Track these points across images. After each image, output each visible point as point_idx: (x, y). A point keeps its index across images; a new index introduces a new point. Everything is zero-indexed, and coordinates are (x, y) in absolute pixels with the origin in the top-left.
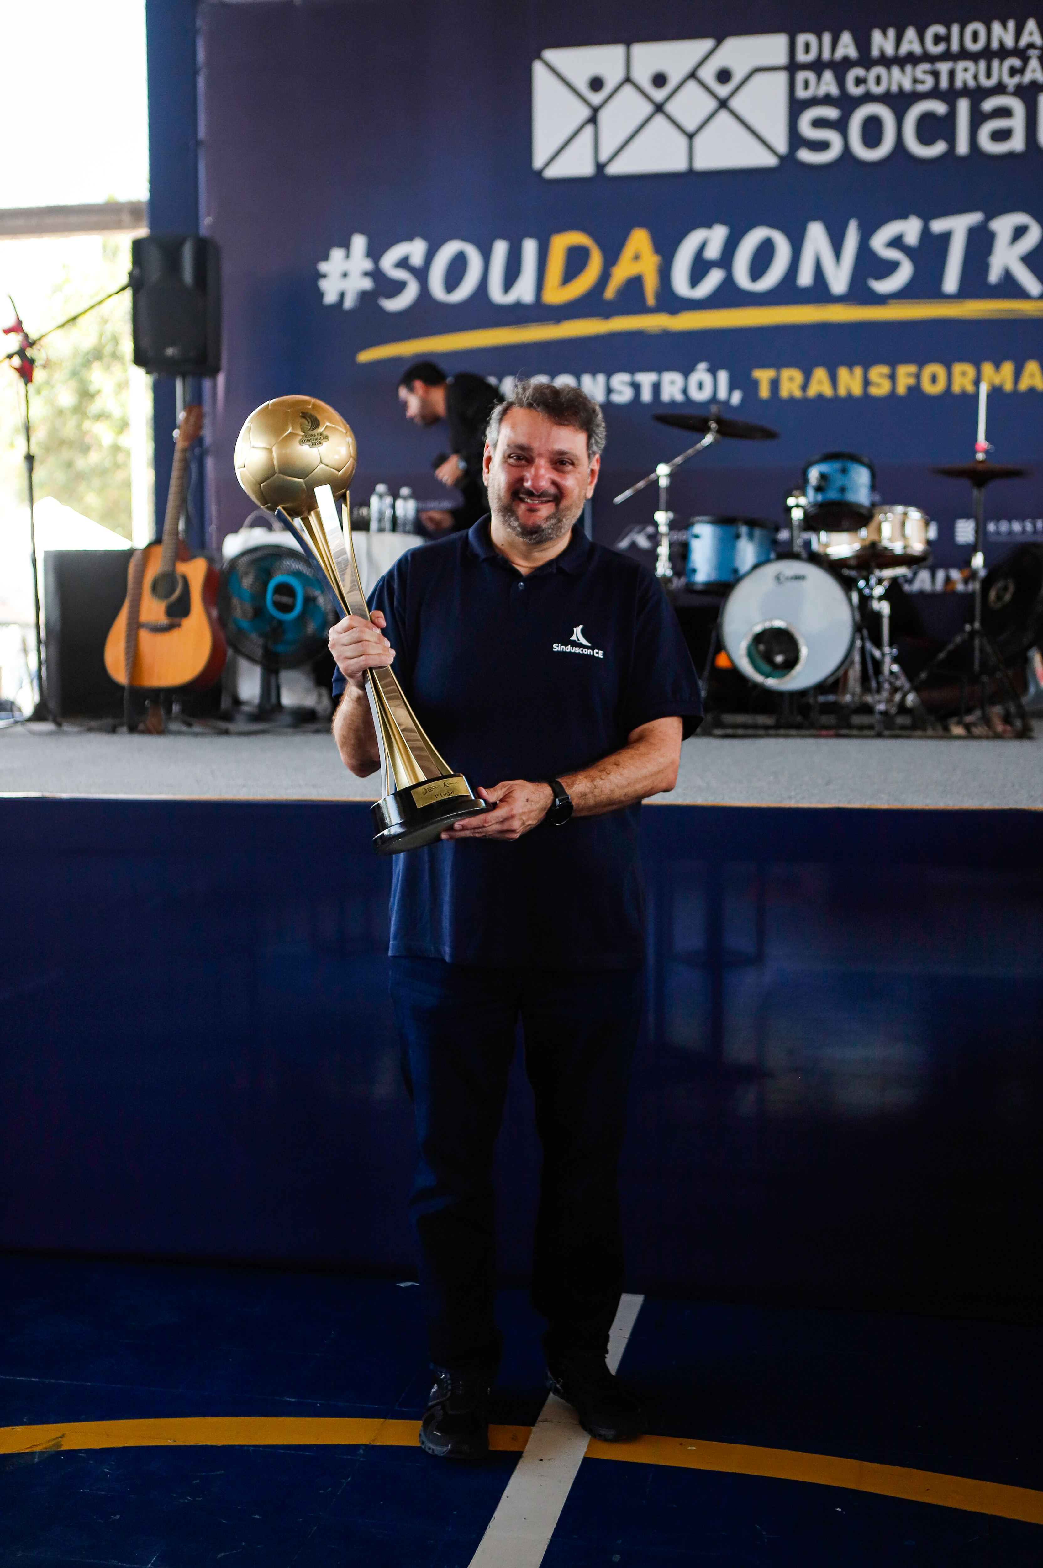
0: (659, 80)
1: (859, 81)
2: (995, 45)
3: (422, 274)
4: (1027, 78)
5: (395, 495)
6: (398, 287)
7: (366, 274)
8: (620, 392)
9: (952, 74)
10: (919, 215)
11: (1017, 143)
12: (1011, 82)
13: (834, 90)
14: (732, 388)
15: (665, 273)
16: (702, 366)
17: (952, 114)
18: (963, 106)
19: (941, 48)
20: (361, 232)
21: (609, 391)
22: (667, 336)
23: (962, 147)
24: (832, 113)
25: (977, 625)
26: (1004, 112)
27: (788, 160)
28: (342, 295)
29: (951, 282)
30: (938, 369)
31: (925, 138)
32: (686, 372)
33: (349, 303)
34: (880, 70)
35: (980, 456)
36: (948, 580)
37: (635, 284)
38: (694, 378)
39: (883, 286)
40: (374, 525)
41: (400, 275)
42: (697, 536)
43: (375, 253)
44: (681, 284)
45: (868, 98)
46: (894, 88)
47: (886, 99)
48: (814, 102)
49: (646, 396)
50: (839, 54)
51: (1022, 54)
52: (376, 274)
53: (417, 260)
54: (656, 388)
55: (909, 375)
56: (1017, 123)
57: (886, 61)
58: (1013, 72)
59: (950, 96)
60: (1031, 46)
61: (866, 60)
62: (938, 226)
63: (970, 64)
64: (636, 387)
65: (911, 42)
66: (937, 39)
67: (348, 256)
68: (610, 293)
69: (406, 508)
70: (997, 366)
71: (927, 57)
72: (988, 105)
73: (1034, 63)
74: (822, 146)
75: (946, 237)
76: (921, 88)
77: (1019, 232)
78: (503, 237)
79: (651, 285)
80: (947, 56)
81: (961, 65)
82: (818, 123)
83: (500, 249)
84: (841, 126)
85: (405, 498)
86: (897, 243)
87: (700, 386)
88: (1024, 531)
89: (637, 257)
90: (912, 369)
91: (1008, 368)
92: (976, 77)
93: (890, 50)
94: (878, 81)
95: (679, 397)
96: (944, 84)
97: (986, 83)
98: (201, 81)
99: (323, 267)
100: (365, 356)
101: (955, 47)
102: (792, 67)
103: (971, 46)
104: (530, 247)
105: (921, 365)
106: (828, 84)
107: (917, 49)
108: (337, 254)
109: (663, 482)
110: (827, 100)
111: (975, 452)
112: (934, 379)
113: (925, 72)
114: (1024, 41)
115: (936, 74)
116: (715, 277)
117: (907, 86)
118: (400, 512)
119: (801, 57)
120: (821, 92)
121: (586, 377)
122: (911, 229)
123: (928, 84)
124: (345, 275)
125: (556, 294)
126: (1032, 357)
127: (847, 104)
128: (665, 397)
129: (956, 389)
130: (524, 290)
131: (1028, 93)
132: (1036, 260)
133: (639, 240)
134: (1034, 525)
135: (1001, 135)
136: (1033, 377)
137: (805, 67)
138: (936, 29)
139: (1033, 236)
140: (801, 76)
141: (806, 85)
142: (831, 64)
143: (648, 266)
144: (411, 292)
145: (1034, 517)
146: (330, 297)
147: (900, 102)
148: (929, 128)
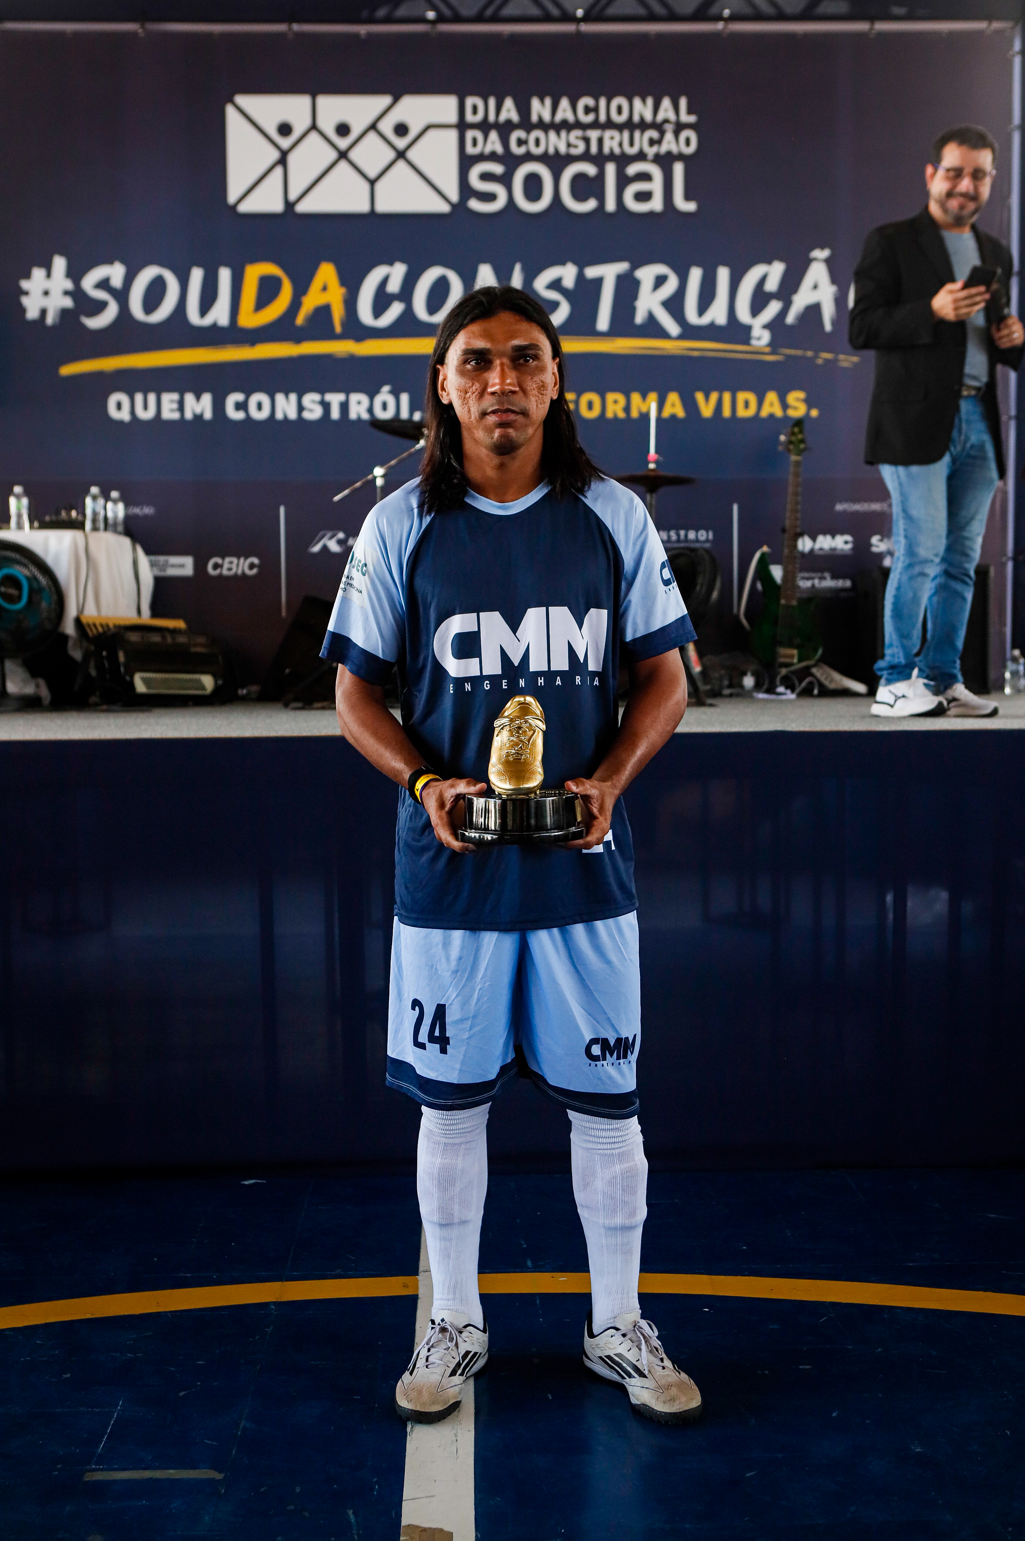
0: (343, 130)
1: (521, 142)
2: (636, 118)
3: (122, 296)
4: (664, 148)
5: (107, 498)
6: (99, 307)
7: (66, 293)
8: (311, 411)
9: (600, 141)
10: (575, 262)
11: (656, 204)
12: (651, 151)
13: (499, 149)
14: (412, 410)
15: (351, 303)
16: (386, 388)
17: (601, 176)
18: (611, 169)
19: (590, 118)
20: (61, 254)
21: (301, 408)
22: (352, 360)
23: (611, 206)
24: (497, 169)
26: (645, 177)
27: (459, 208)
28: (44, 312)
29: (603, 322)
30: (594, 397)
31: (579, 194)
32: (372, 394)
33: (50, 320)
34: (537, 133)
35: (652, 466)
37: (324, 311)
38: (378, 400)
40: (88, 525)
41: (101, 295)
43: (75, 273)
44: (365, 314)
45: (528, 157)
46: (551, 151)
47: (544, 158)
48: (481, 158)
49: (335, 414)
50: (503, 117)
51: (659, 127)
52: (77, 294)
53: (117, 281)
54: (344, 407)
56: (656, 186)
57: (542, 125)
58: (652, 142)
59: (600, 160)
60: (666, 121)
61: (526, 124)
62: (592, 272)
63: (615, 133)
64: (326, 406)
65: (565, 111)
66: (587, 110)
67: (49, 275)
68: (300, 320)
69: (117, 510)
70: (644, 397)
71: (578, 125)
73: (669, 136)
74: (490, 197)
75: (598, 282)
76: (574, 152)
77: (660, 281)
78: (199, 265)
79: (338, 313)
80: (595, 125)
81: (608, 134)
82: (486, 177)
83: (197, 275)
84: (506, 180)
85: (115, 501)
86: (556, 285)
87: (385, 406)
88: (669, 540)
89: (325, 288)
91: (652, 398)
92: (621, 145)
93: (547, 117)
94: (537, 142)
95: (365, 416)
96: (594, 149)
97: (631, 151)
99: (25, 284)
100: (67, 370)
101: (603, 118)
102: (462, 126)
103: (617, 119)
104: (225, 275)
105: (579, 393)
106: (494, 143)
107: (570, 117)
108: (38, 273)
109: (379, 482)
110: (493, 157)
111: (648, 463)
112: (590, 406)
113: (577, 138)
114: (660, 117)
115: (587, 140)
116: (396, 310)
117: (563, 149)
118: (110, 515)
119: (470, 118)
120: (488, 149)
121: (280, 398)
122: (568, 274)
123: (581, 148)
124: (46, 293)
125: (249, 319)
126: (673, 389)
127: (511, 162)
128: (353, 415)
129: (610, 414)
130: (220, 314)
131: (665, 161)
132: (675, 305)
133: (327, 273)
134: (678, 535)
135: (643, 197)
136: (674, 406)
137: (473, 126)
138: (586, 101)
139: (672, 285)
140: (470, 134)
141: (475, 143)
142: (496, 126)
143: (335, 297)
144: (112, 311)
145: (677, 528)
146: (32, 313)
147: (557, 163)
148: (582, 186)
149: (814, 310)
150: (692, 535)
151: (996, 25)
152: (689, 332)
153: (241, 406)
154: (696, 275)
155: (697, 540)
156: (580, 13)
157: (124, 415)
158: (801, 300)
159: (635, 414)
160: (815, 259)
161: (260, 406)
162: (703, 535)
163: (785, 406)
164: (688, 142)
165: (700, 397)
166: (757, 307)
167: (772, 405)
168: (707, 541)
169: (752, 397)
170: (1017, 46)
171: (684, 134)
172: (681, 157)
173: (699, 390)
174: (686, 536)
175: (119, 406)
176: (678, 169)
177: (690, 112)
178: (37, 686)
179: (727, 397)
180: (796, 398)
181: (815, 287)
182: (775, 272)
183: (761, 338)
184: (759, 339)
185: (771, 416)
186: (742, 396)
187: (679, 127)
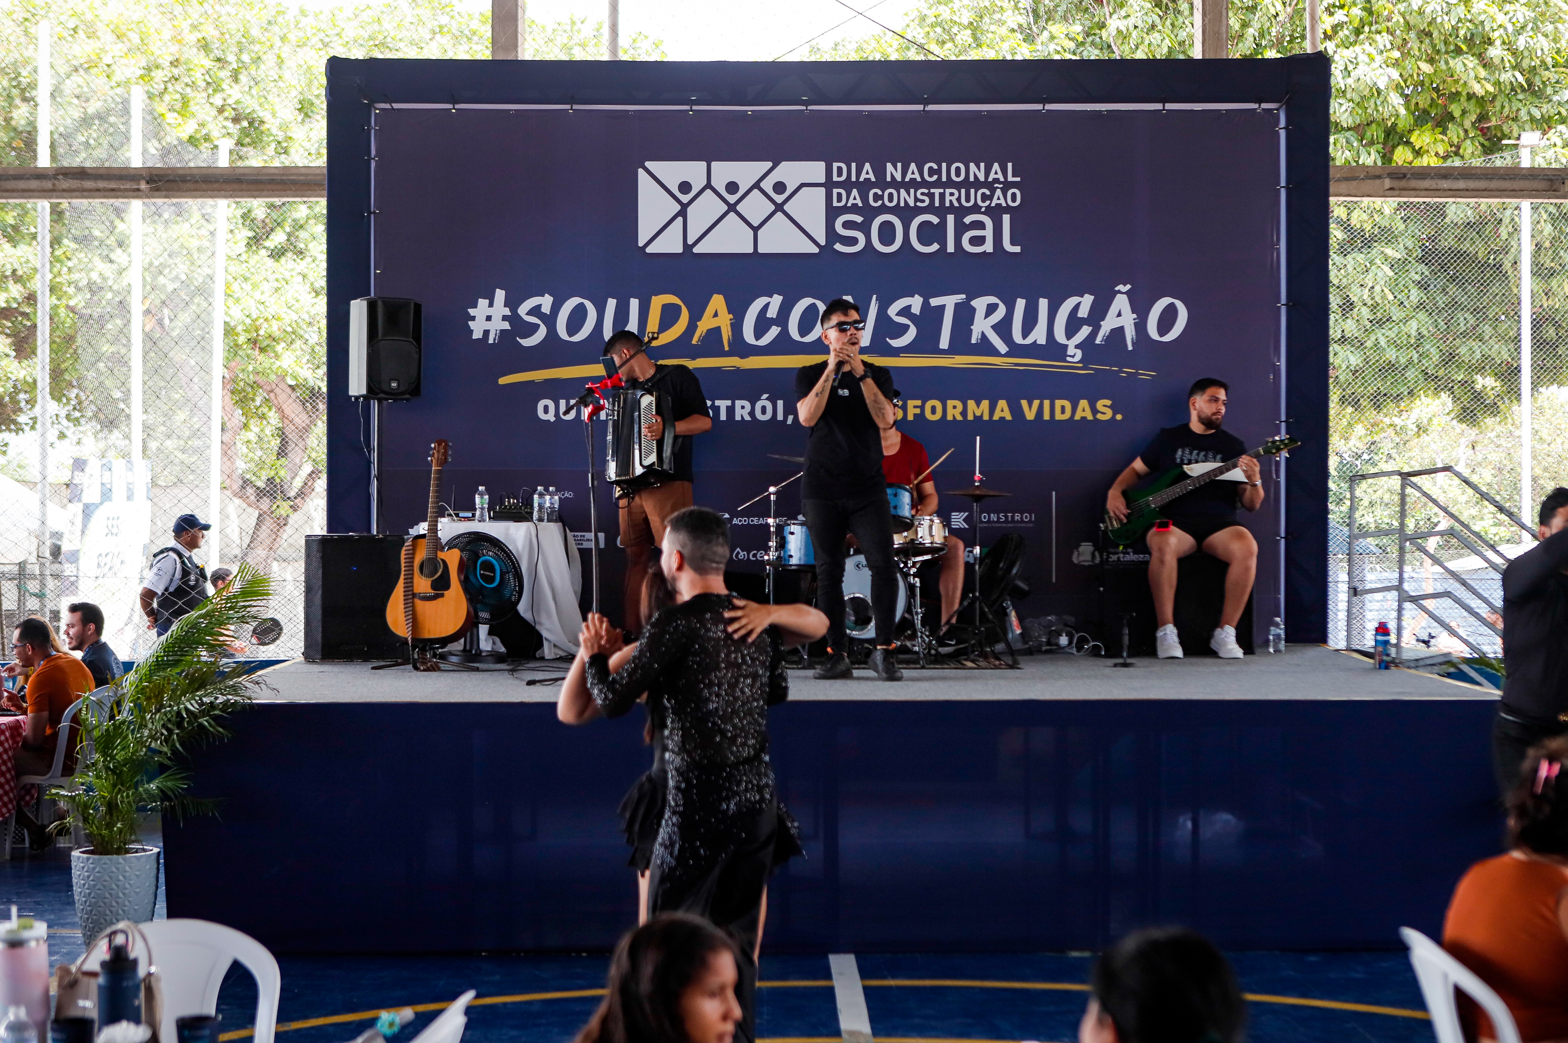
0: (732, 187)
1: (877, 197)
2: (972, 178)
3: (550, 321)
4: (995, 202)
6: (532, 329)
7: (505, 318)
9: (942, 196)
10: (921, 293)
11: (988, 247)
12: (984, 205)
13: (860, 203)
14: (787, 412)
15: (737, 327)
16: (765, 396)
17: (943, 223)
18: (951, 219)
19: (935, 177)
20: (502, 287)
22: (739, 372)
23: (951, 248)
24: (859, 219)
25: (977, 594)
26: (980, 225)
27: (827, 250)
28: (486, 333)
29: (944, 343)
30: (937, 403)
31: (924, 240)
32: (754, 400)
33: (491, 340)
34: (891, 190)
35: (977, 483)
37: (715, 333)
38: (759, 405)
39: (896, 343)
41: (533, 319)
42: (792, 533)
43: (512, 303)
44: (749, 335)
45: (884, 209)
46: (902, 204)
47: (895, 210)
48: (845, 210)
49: (723, 417)
50: (863, 178)
51: (990, 186)
52: (513, 319)
53: (546, 309)
54: (731, 410)
55: (916, 406)
56: (988, 233)
57: (894, 184)
58: (984, 198)
59: (942, 211)
60: (996, 181)
61: (882, 182)
62: (934, 302)
63: (955, 191)
65: (913, 173)
66: (931, 172)
67: (491, 305)
68: (696, 340)
70: (978, 402)
71: (924, 184)
72: (968, 220)
73: (999, 192)
74: (852, 241)
75: (941, 310)
76: (921, 205)
77: (991, 309)
78: (614, 296)
79: (727, 334)
80: (938, 184)
81: (948, 191)
82: (849, 225)
83: (612, 304)
84: (865, 228)
86: (905, 312)
87: (764, 410)
88: (998, 521)
89: (716, 315)
90: (918, 403)
91: (985, 404)
92: (959, 199)
93: (899, 177)
94: (891, 198)
95: (748, 418)
96: (937, 204)
97: (966, 204)
99: (472, 311)
100: (502, 381)
101: (944, 179)
102: (829, 185)
103: (955, 178)
104: (634, 303)
105: (925, 400)
106: (855, 198)
107: (918, 178)
108: (483, 303)
109: (773, 498)
110: (854, 209)
111: (974, 480)
112: (933, 410)
113: (924, 194)
114: (991, 178)
115: (931, 196)
116: (774, 331)
117: (911, 203)
119: (835, 178)
120: (849, 205)
122: (916, 303)
123: (926, 202)
124: (489, 318)
126: (1002, 397)
127: (869, 213)
128: (738, 418)
129: (950, 418)
131: (995, 213)
132: (1003, 328)
133: (717, 302)
134: (1006, 517)
135: (978, 241)
136: (1003, 410)
137: (838, 185)
138: (931, 165)
139: (1001, 311)
140: (835, 191)
141: (839, 199)
142: (857, 184)
143: (724, 321)
144: (542, 333)
145: (1006, 512)
146: (477, 335)
147: (906, 213)
148: (928, 233)
149: (1119, 332)
150: (1017, 517)
151: (1265, 106)
152: (1015, 350)
154: (1021, 304)
155: (1022, 521)
156: (926, 97)
157: (551, 417)
158: (1108, 325)
159: (971, 417)
160: (1119, 292)
162: (1026, 517)
163: (1095, 411)
164: (1014, 199)
165: (1024, 403)
166: (1071, 332)
167: (1084, 410)
168: (1030, 521)
169: (1067, 404)
170: (1283, 123)
171: (1011, 192)
172: (1008, 209)
173: (1024, 397)
174: (1013, 517)
175: (546, 410)
176: (1006, 218)
177: (1015, 173)
178: (494, 643)
179: (1047, 403)
180: (1102, 404)
181: (1119, 315)
182: (1087, 301)
183: (1075, 355)
184: (1073, 356)
185: (1084, 419)
186: (1059, 403)
187: (1007, 186)
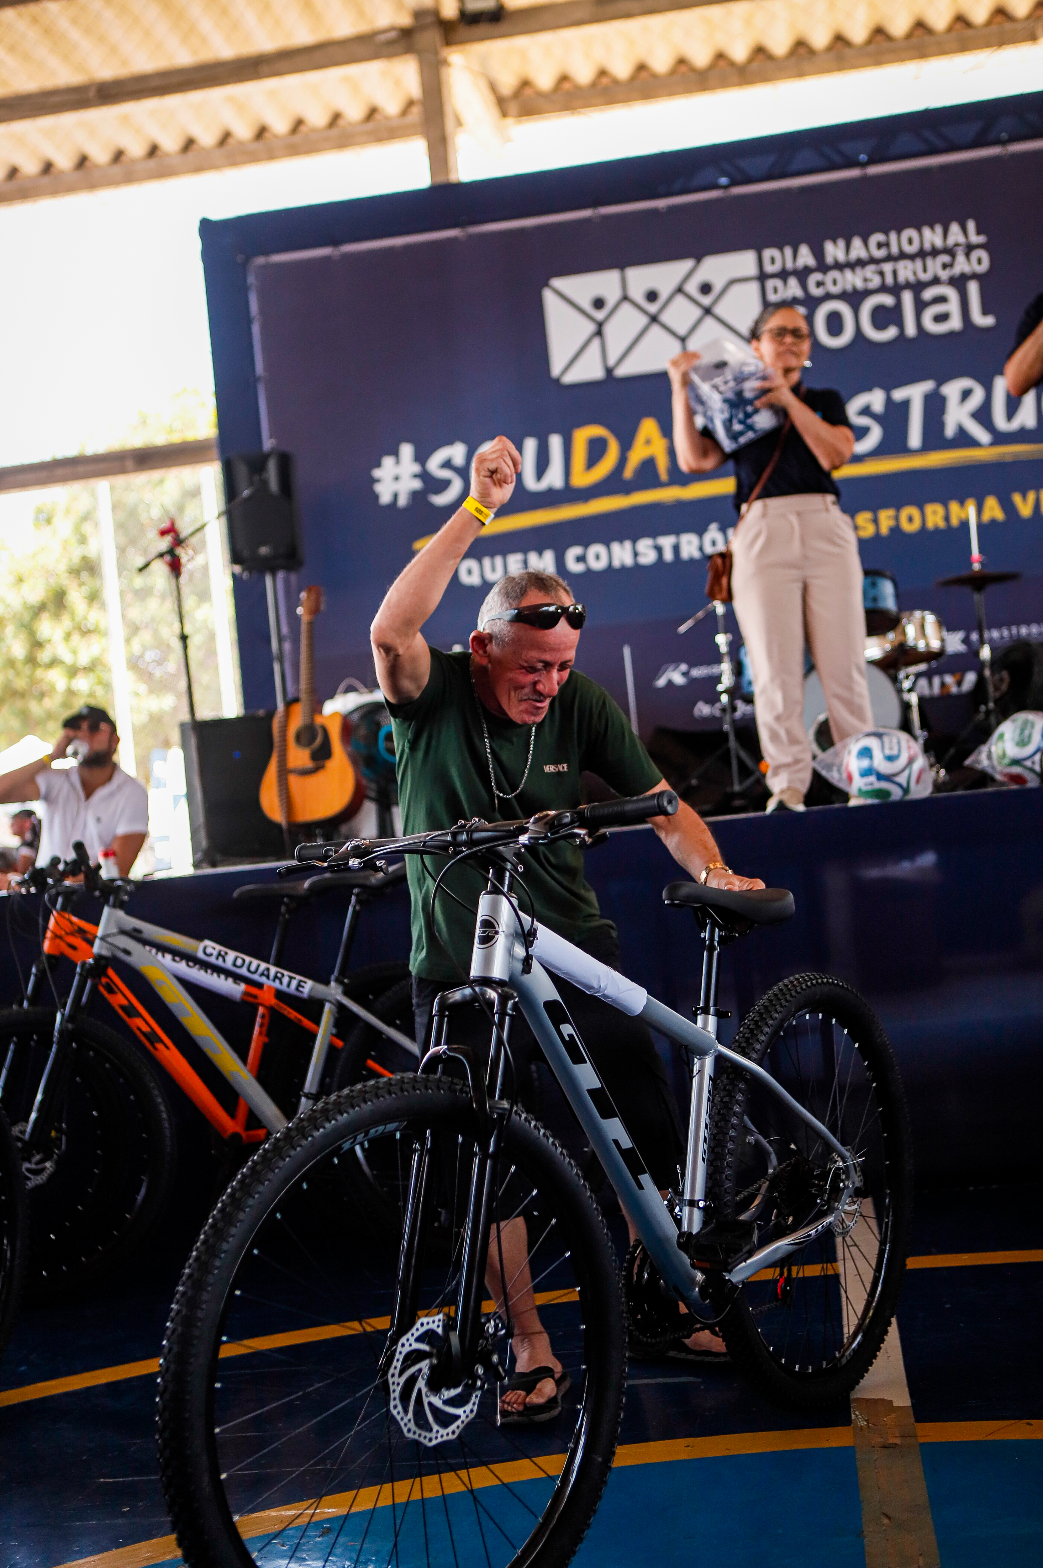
1: (819, 284)
2: (927, 246)
4: (957, 270)
6: (444, 485)
7: (415, 476)
8: (645, 555)
9: (895, 273)
10: (882, 387)
11: (955, 323)
12: (944, 275)
13: (798, 292)
16: (714, 526)
17: (899, 304)
18: (907, 298)
19: (883, 252)
20: (408, 441)
21: (636, 554)
22: (680, 504)
23: (911, 330)
26: (941, 299)
28: (396, 496)
29: (915, 439)
30: (913, 511)
31: (879, 324)
32: (701, 532)
33: (402, 502)
34: (834, 274)
35: (976, 566)
36: (943, 685)
37: (649, 464)
38: (708, 537)
41: (446, 474)
43: (421, 457)
45: (828, 297)
46: (849, 287)
47: (843, 296)
49: (668, 556)
50: (800, 263)
51: (950, 252)
52: (425, 476)
53: (458, 460)
54: (676, 548)
55: (889, 517)
56: (953, 306)
57: (839, 266)
58: (945, 266)
59: (896, 290)
60: (957, 245)
61: (823, 267)
62: (899, 395)
63: (908, 263)
64: (659, 549)
65: (858, 249)
66: (880, 245)
67: (398, 462)
68: (628, 473)
70: (962, 503)
71: (873, 261)
73: (960, 258)
75: (906, 403)
76: (870, 285)
77: (966, 394)
78: (532, 435)
79: (661, 464)
80: (889, 258)
81: (901, 265)
83: (530, 445)
86: (866, 411)
87: (714, 543)
88: (1002, 638)
89: (648, 442)
90: (891, 512)
91: (970, 505)
92: (915, 274)
93: (841, 257)
94: (835, 282)
95: (697, 554)
96: (889, 280)
97: (925, 277)
98: (256, 329)
99: (377, 473)
101: (895, 250)
102: (762, 277)
103: (909, 249)
104: (555, 442)
105: (898, 508)
107: (864, 255)
108: (388, 462)
109: (720, 611)
111: (971, 564)
112: (910, 519)
113: (872, 272)
114: (951, 241)
115: (881, 274)
117: (859, 284)
119: (768, 269)
120: (789, 295)
121: (615, 547)
122: (876, 399)
123: (876, 282)
124: (396, 478)
125: (582, 479)
126: (989, 493)
127: (811, 303)
128: (685, 556)
129: (930, 526)
130: (554, 478)
131: (959, 283)
132: (983, 415)
133: (648, 427)
135: (941, 318)
136: (993, 509)
137: (772, 276)
138: (877, 238)
139: (978, 396)
140: (770, 284)
141: (776, 290)
142: (794, 272)
143: (657, 448)
144: (455, 487)
145: (1009, 625)
146: (385, 498)
147: (854, 298)
148: (882, 317)
150: (1024, 631)
152: (1000, 438)
153: (581, 559)
155: (1030, 634)
156: (863, 157)
157: (475, 579)
159: (955, 522)
161: (598, 557)
162: (1035, 628)
164: (979, 261)
165: (1017, 498)
168: (1040, 633)
171: (975, 255)
172: (975, 276)
173: (1016, 490)
175: (470, 572)
176: (973, 288)
177: (979, 232)
187: (970, 249)
